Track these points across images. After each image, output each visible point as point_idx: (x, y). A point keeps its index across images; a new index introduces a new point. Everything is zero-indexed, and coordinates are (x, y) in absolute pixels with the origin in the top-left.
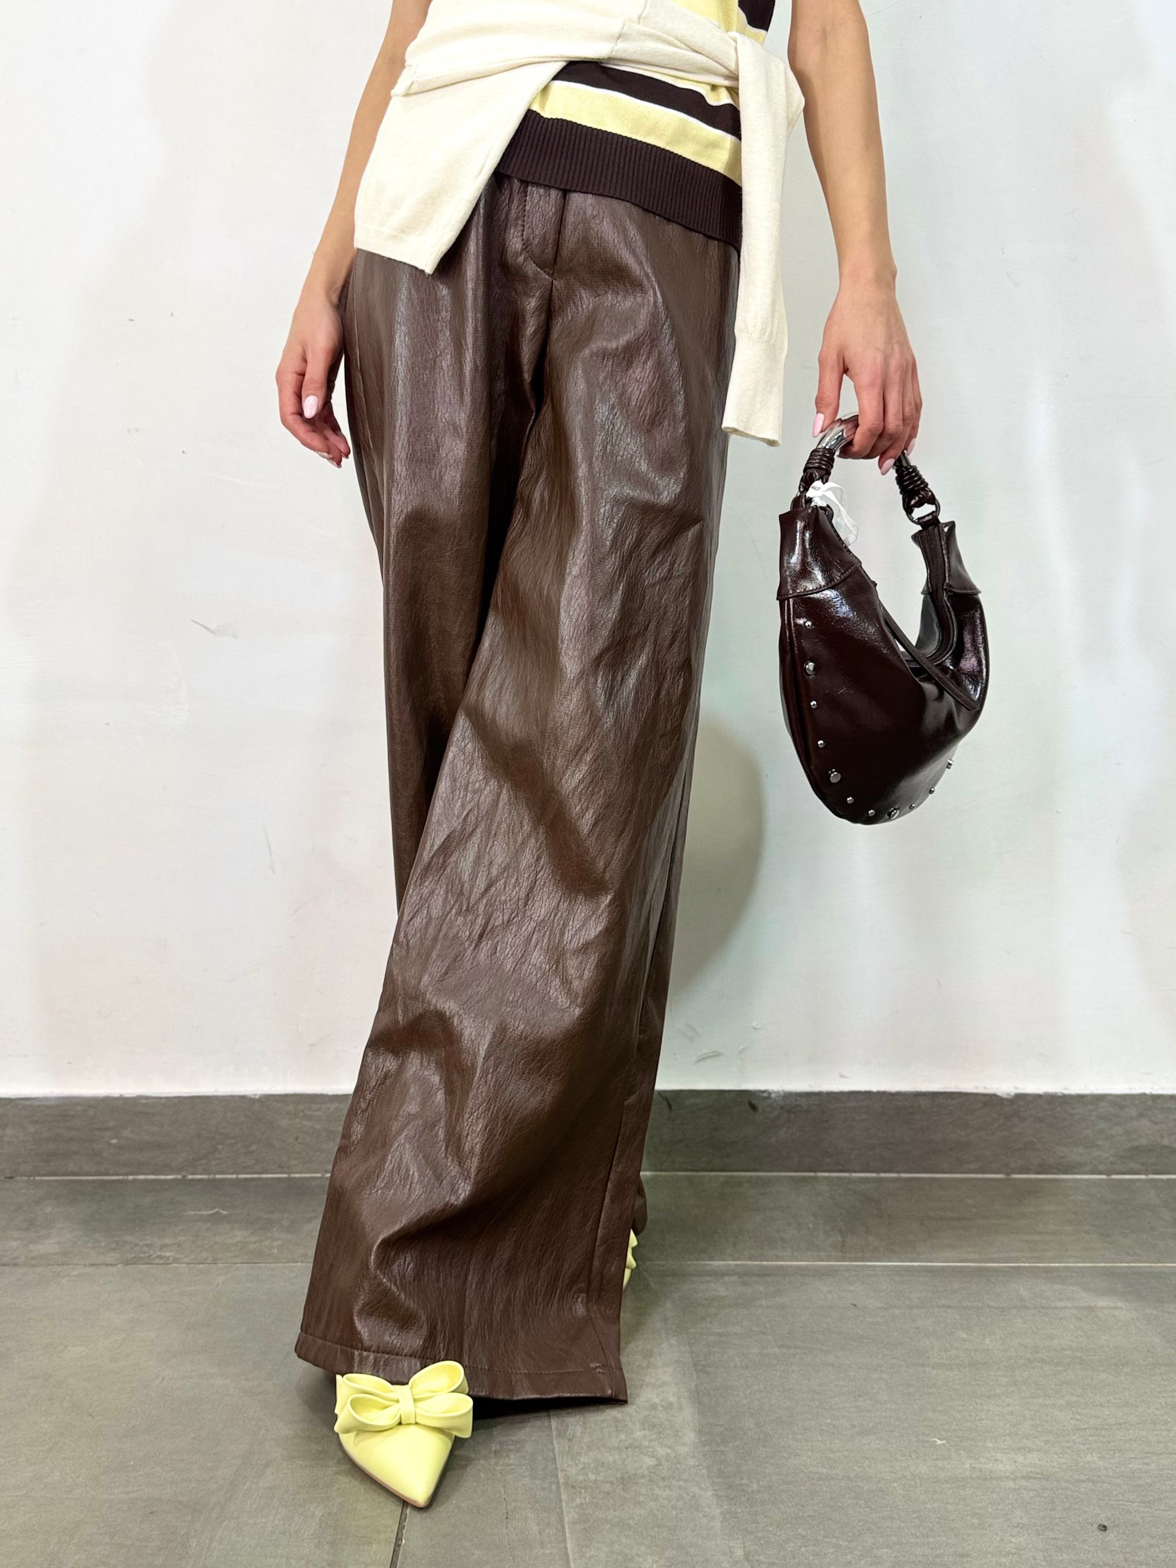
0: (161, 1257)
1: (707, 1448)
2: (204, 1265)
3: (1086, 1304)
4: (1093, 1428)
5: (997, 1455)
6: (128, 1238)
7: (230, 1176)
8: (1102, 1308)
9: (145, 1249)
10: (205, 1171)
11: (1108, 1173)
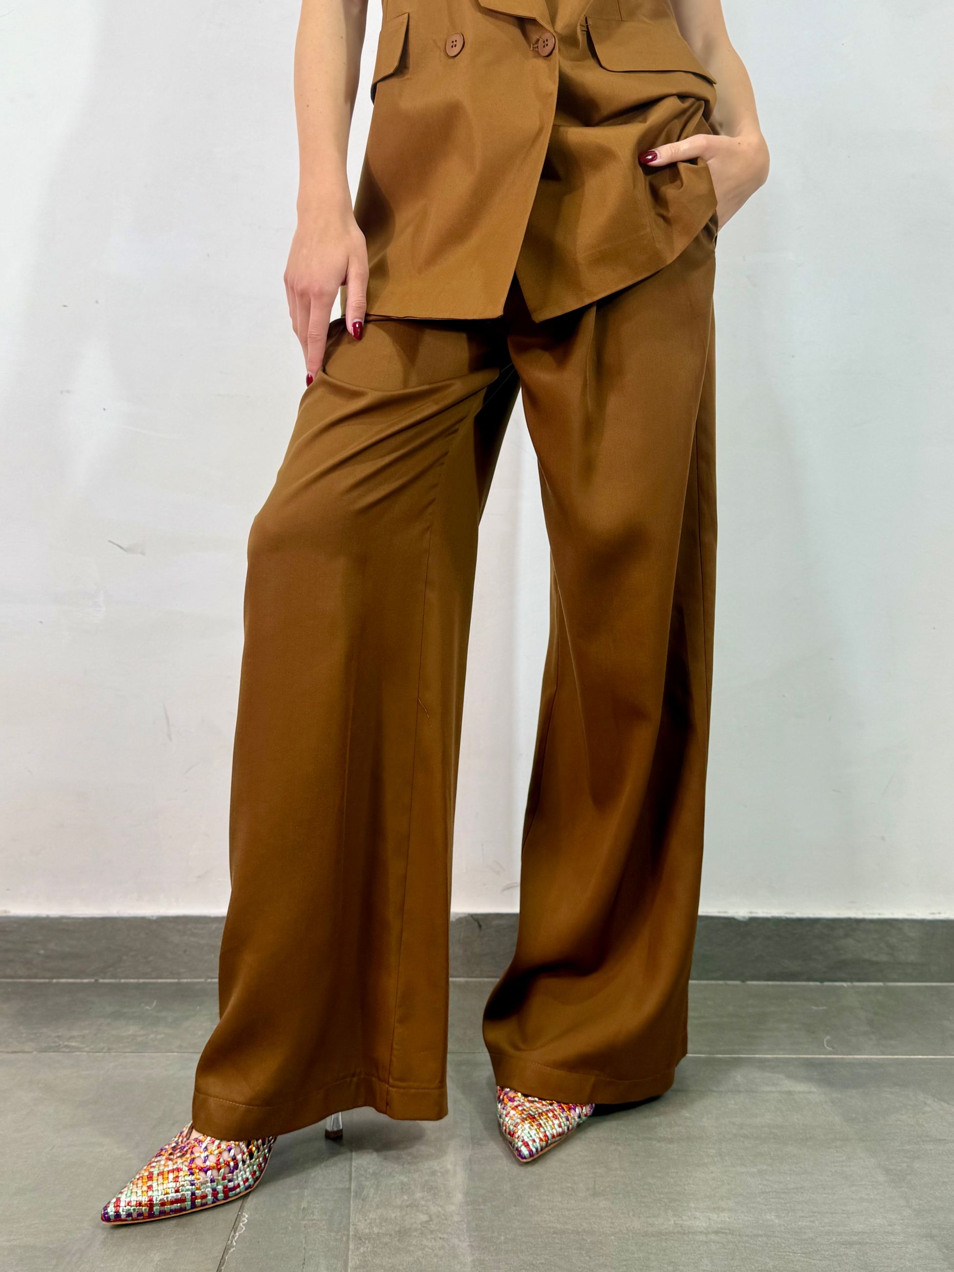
0: (67, 1046)
1: (469, 1207)
2: (101, 1054)
3: (787, 1089)
4: (775, 1191)
5: (697, 1213)
6: (45, 1030)
7: (132, 981)
8: (799, 1092)
9: (56, 1040)
10: (113, 976)
11: (822, 981)
